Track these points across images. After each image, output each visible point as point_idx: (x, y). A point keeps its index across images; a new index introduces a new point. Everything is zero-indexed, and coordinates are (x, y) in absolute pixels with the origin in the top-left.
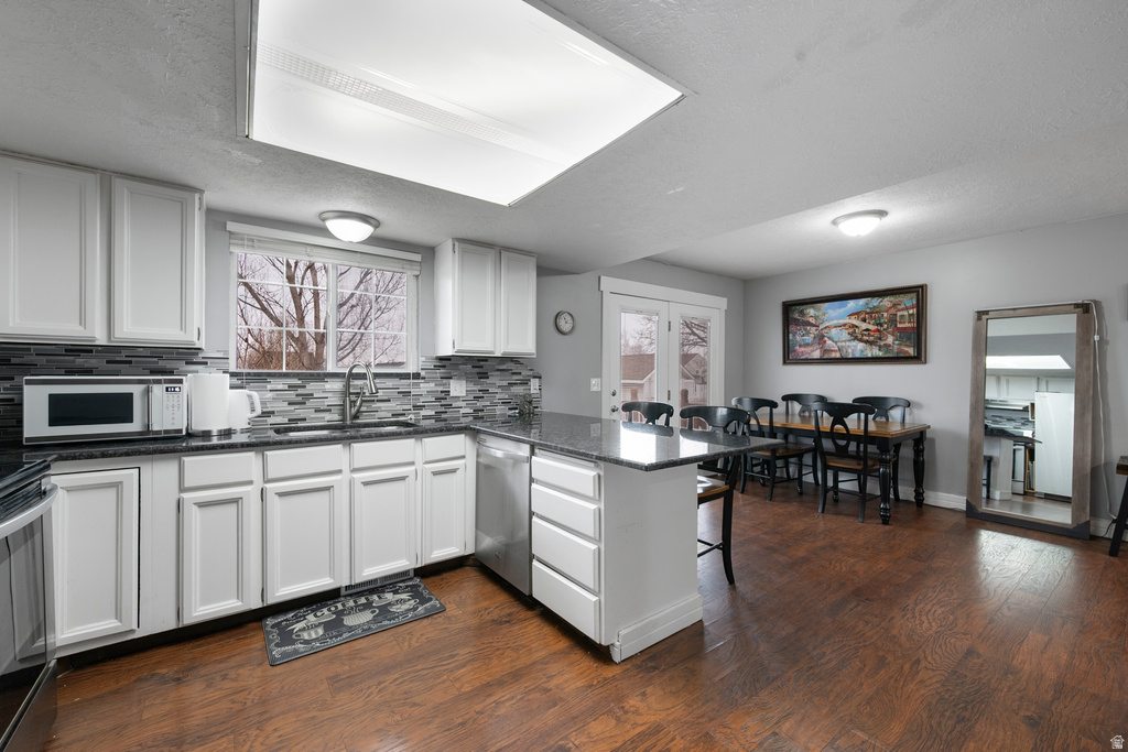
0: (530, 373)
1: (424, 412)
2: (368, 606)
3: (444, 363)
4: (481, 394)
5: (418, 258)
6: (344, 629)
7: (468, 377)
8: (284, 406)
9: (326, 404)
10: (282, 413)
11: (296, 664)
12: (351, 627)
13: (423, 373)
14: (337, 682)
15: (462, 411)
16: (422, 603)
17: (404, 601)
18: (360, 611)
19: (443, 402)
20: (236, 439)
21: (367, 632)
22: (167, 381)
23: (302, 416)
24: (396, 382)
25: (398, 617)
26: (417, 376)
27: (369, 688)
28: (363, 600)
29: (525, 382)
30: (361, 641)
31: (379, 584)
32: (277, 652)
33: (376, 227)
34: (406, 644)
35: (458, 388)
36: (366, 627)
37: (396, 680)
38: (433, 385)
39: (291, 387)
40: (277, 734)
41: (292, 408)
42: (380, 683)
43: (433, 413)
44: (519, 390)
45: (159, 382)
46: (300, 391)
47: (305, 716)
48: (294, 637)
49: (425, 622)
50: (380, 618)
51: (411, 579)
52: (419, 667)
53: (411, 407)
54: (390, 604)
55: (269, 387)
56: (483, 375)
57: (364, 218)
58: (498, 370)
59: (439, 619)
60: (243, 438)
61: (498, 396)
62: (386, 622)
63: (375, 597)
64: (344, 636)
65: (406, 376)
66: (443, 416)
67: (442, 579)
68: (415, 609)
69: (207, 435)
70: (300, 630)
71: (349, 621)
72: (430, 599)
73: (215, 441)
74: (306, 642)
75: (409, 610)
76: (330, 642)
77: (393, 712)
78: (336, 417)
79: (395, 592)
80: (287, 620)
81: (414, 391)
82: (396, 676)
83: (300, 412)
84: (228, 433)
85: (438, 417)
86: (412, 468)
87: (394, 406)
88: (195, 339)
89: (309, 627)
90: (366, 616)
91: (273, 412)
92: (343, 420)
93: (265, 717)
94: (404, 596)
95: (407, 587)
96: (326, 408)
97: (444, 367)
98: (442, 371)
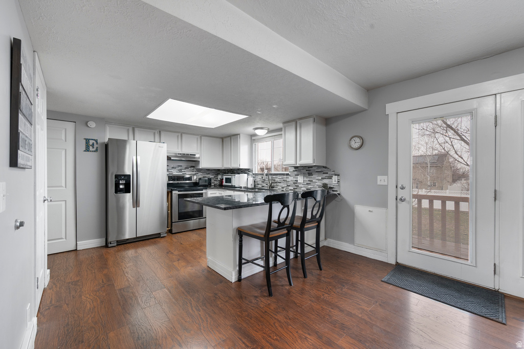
0: (333, 173)
1: (290, 188)
3: (297, 169)
4: (309, 182)
7: (304, 175)
13: (290, 174)
15: (302, 189)
19: (296, 185)
22: (235, 176)
24: (283, 176)
29: (330, 178)
33: (267, 129)
35: (300, 179)
38: (293, 178)
43: (293, 188)
44: (326, 181)
45: (233, 176)
53: (286, 186)
56: (310, 174)
57: (261, 128)
58: (317, 172)
61: (317, 184)
81: (288, 180)
88: (239, 167)
97: (296, 171)
98: (296, 172)
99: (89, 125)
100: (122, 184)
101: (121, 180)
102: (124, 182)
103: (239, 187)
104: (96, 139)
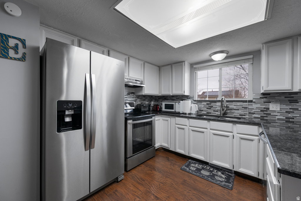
1: (254, 116)
2: (211, 172)
3: (265, 96)
4: (291, 110)
5: (251, 56)
6: (199, 172)
7: (281, 102)
8: (206, 109)
9: (217, 109)
10: (205, 111)
11: (184, 172)
12: (201, 173)
13: (254, 100)
14: (184, 182)
15: (277, 117)
16: (226, 182)
17: (222, 177)
18: (208, 171)
20: (192, 116)
21: (203, 177)
22: (178, 102)
23: (210, 112)
24: (241, 103)
25: (214, 180)
26: (251, 101)
27: (187, 189)
28: (212, 169)
30: (199, 178)
31: (220, 168)
32: (184, 167)
33: (227, 54)
34: (208, 188)
35: (274, 107)
36: (204, 176)
37: (194, 193)
38: (259, 105)
39: (207, 104)
40: (166, 181)
41: (208, 110)
42: (190, 190)
43: (260, 116)
45: (177, 102)
46: (209, 105)
47: (172, 183)
48: (189, 167)
49: (221, 188)
50: (210, 176)
51: (232, 173)
52: (202, 196)
53: (248, 113)
54: (217, 175)
55: (202, 104)
56: (293, 102)
57: (222, 52)
59: (226, 191)
60: (194, 116)
62: (210, 179)
63: (216, 171)
64: (198, 174)
65: (246, 101)
66: (265, 118)
67: (244, 181)
68: (222, 182)
69: (186, 114)
70: (192, 166)
71: (203, 172)
72: (230, 183)
73: (187, 115)
74: (190, 169)
75: (219, 181)
76: (193, 173)
77: (184, 199)
78: (219, 113)
79: (223, 174)
80: (192, 162)
81: (249, 107)
82: (195, 193)
83: (209, 111)
84: (190, 114)
85: (262, 118)
86: (232, 134)
87: (241, 112)
88: (183, 93)
89: (194, 167)
90: (208, 174)
91: (203, 110)
92: (220, 114)
93: (169, 177)
94: (223, 176)
95: (228, 174)
96: (217, 110)
98: (265, 99)
99: (8, 10)
100: (68, 116)
101: (68, 109)
102: (73, 113)
103: (183, 113)
104: (22, 38)
